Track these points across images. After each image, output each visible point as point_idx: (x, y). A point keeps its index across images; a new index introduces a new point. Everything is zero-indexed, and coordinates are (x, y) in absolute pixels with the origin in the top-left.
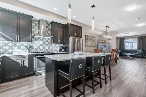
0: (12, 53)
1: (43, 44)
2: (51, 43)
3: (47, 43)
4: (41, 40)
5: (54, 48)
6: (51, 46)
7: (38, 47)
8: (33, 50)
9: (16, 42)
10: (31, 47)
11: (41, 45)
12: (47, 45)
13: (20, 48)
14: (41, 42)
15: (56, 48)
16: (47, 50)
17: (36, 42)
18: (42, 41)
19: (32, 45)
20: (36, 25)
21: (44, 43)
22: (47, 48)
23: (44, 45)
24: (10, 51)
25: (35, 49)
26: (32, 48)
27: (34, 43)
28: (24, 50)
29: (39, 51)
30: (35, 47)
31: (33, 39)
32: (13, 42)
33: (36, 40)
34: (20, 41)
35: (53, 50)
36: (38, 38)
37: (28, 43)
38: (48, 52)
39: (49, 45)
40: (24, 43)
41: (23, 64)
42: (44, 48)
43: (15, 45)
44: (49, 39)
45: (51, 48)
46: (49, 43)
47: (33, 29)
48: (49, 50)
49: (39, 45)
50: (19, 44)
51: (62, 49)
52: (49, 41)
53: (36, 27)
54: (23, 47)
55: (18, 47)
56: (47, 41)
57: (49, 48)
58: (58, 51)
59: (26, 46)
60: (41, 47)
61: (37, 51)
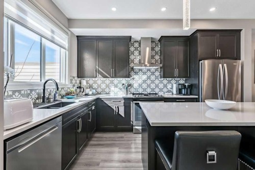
0: (108, 94)
1: (146, 81)
2: (161, 77)
3: (153, 78)
4: (144, 73)
5: (166, 87)
6: (161, 82)
7: (140, 85)
8: (133, 90)
9: (113, 79)
10: (129, 85)
11: (144, 81)
12: (153, 82)
13: (117, 87)
14: (145, 77)
15: (169, 86)
16: (153, 90)
17: (136, 77)
18: (146, 74)
19: (131, 82)
20: (136, 49)
21: (149, 78)
22: (153, 86)
23: (149, 82)
24: (107, 90)
25: (135, 89)
26: (131, 87)
27: (133, 79)
28: (121, 89)
29: (140, 92)
30: (136, 85)
31: (132, 73)
32: (110, 79)
33: (136, 73)
34: (116, 76)
35: (165, 90)
36: (140, 70)
37: (126, 79)
38: (156, 94)
39: (157, 82)
40: (121, 79)
41: (117, 111)
42: (149, 86)
43: (112, 82)
44: (156, 70)
45: (161, 86)
46: (157, 78)
47: (132, 57)
48: (157, 90)
49: (140, 81)
50: (116, 80)
51: (183, 90)
52: (157, 74)
53: (136, 53)
54: (120, 86)
55: (115, 85)
56: (153, 73)
57: (157, 86)
58: (175, 92)
59: (123, 84)
60: (144, 86)
61: (137, 91)
